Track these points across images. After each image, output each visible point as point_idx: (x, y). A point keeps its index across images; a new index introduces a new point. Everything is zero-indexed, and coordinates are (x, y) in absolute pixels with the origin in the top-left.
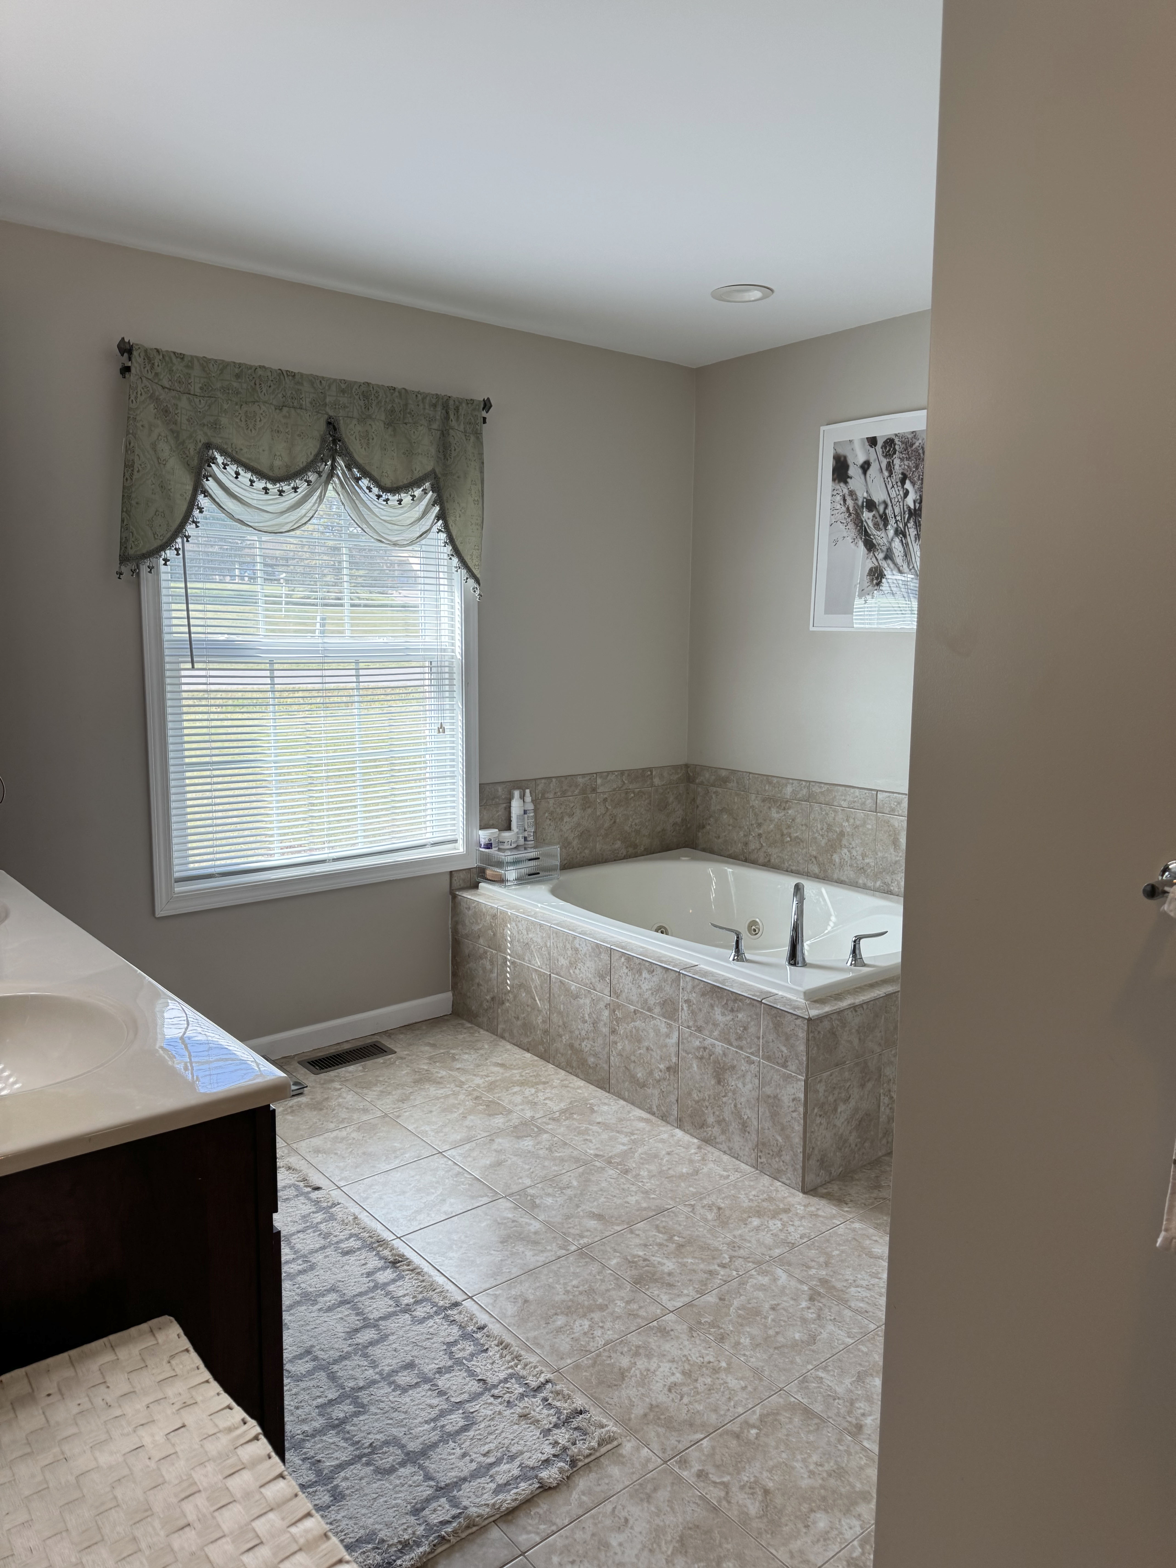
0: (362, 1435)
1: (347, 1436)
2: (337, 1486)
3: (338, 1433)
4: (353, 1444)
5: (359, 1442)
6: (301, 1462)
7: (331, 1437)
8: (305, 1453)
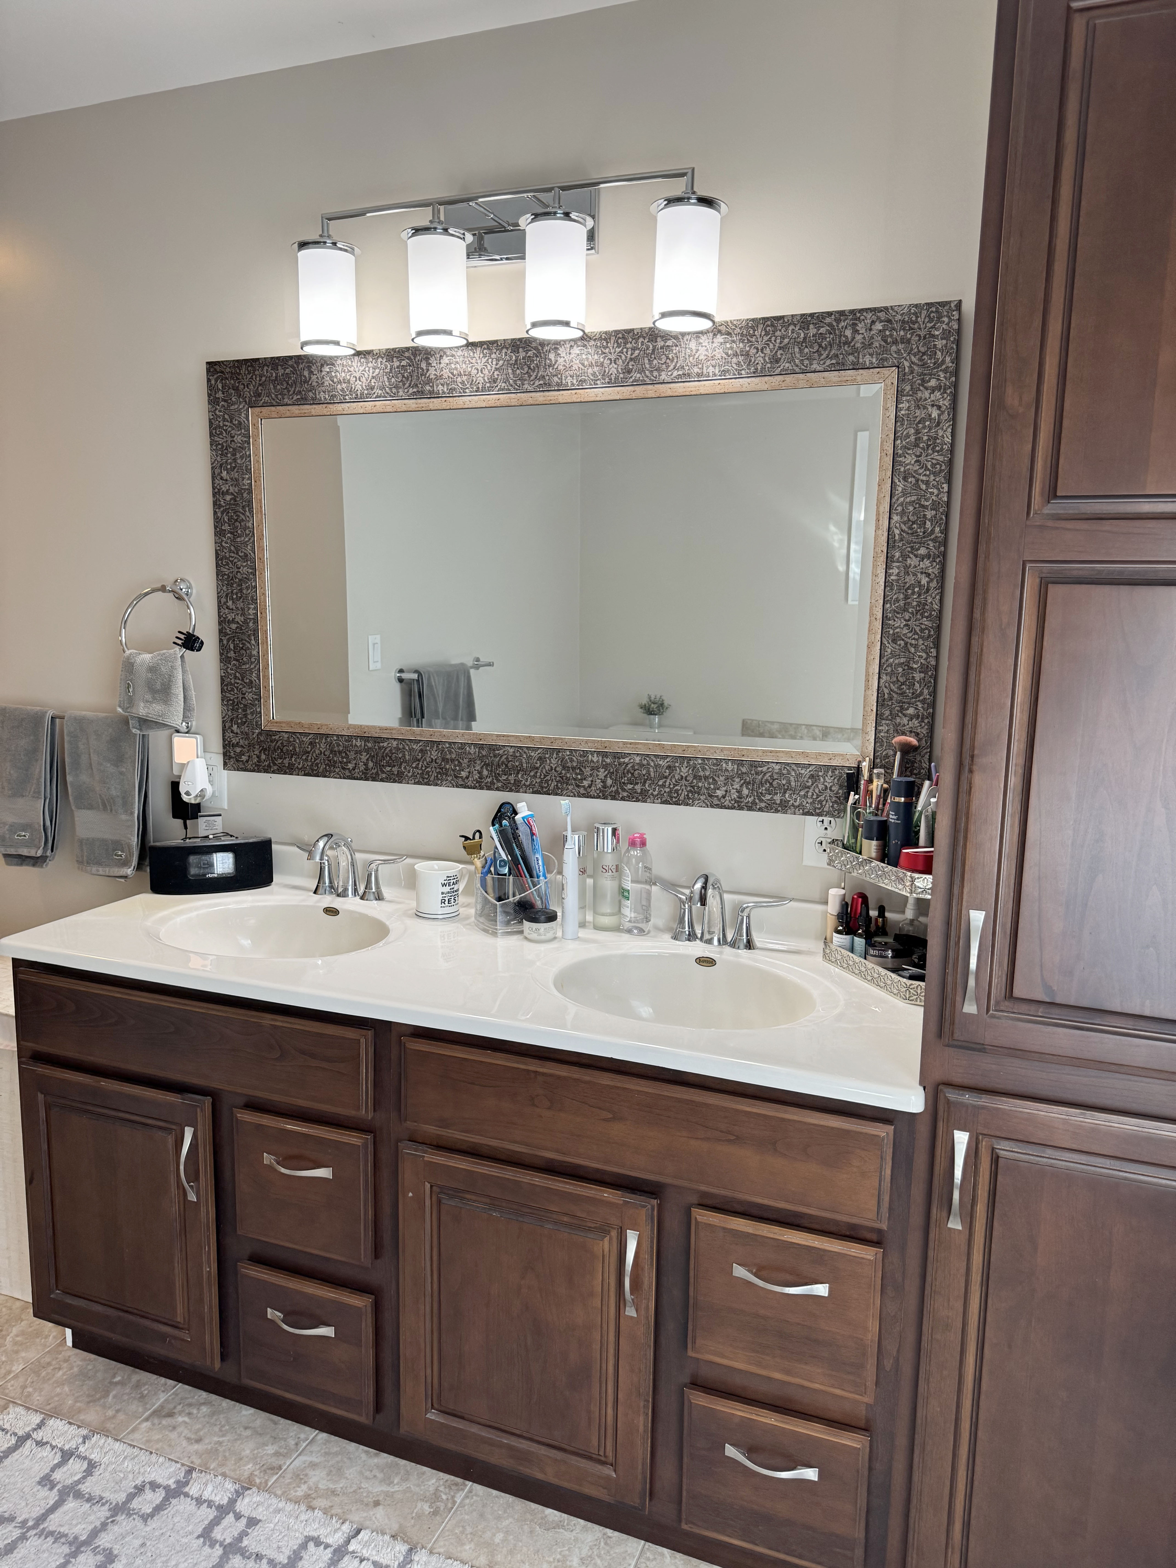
0: (45, 1546)
1: (63, 1540)
2: (51, 1489)
3: (76, 1538)
4: (51, 1533)
5: (46, 1538)
6: (104, 1495)
7: (82, 1530)
8: (103, 1505)
